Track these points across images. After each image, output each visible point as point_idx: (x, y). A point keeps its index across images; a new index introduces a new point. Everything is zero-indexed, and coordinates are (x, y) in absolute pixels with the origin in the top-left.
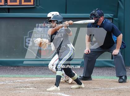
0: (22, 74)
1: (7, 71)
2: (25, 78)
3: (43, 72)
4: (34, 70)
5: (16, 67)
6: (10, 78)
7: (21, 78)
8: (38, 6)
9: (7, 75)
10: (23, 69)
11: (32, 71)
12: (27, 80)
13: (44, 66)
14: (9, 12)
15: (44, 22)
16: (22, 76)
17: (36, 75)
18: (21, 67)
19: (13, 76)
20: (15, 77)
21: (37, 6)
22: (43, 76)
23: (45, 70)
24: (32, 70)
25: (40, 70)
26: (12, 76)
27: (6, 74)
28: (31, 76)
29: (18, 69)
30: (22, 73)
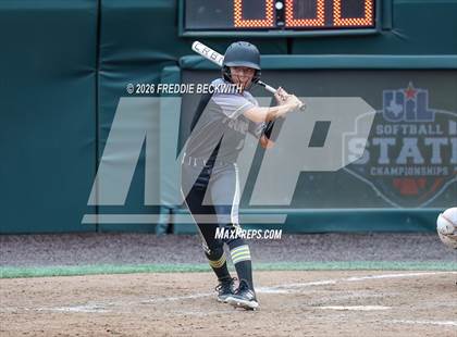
0: (336, 260)
1: (285, 249)
2: (346, 273)
3: (405, 251)
4: (378, 246)
5: (317, 236)
6: (294, 274)
7: (331, 274)
8: (388, 30)
9: (285, 263)
10: (340, 242)
11: (370, 249)
12: (353, 279)
13: (411, 232)
14: (290, 53)
15: (410, 84)
16: (336, 265)
17: (385, 262)
18: (332, 235)
19: (306, 267)
20: (314, 270)
21: (383, 30)
22: (405, 264)
23: (415, 246)
24: (371, 246)
25: (397, 247)
26: (302, 267)
27: (284, 259)
28: (367, 264)
29: (323, 243)
30: (335, 255)
